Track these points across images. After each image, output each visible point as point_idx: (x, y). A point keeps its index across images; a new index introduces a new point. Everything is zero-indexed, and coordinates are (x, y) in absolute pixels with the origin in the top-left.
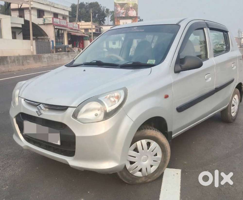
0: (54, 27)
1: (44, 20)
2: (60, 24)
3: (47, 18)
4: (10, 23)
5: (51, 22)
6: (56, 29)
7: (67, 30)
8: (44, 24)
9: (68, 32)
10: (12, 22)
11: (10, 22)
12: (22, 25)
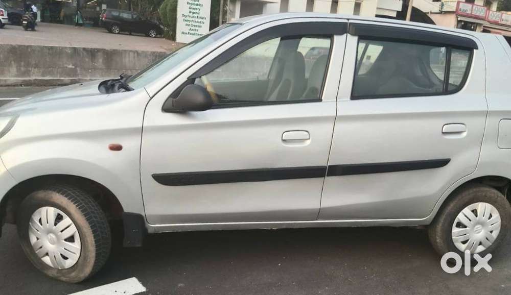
0: (458, 18)
1: (442, 5)
2: (471, 14)
3: (448, 2)
4: (375, 9)
5: (454, 9)
6: (461, 21)
7: (484, 25)
8: (441, 13)
9: (485, 28)
10: (379, 7)
11: (376, 6)
12: (398, 12)
